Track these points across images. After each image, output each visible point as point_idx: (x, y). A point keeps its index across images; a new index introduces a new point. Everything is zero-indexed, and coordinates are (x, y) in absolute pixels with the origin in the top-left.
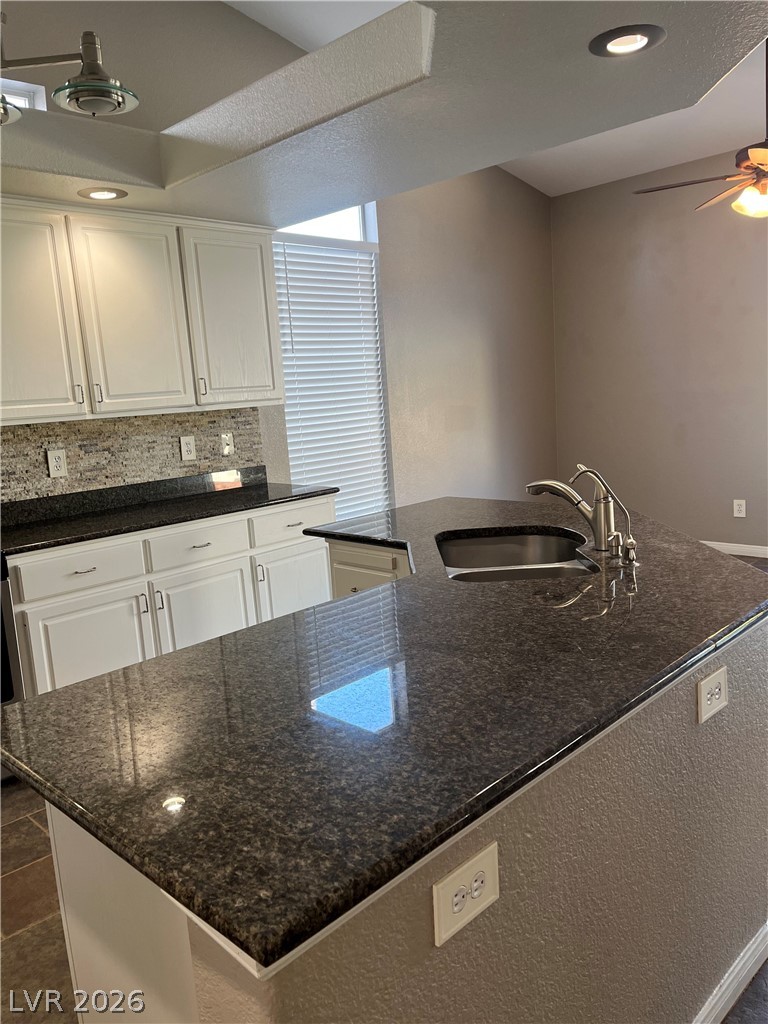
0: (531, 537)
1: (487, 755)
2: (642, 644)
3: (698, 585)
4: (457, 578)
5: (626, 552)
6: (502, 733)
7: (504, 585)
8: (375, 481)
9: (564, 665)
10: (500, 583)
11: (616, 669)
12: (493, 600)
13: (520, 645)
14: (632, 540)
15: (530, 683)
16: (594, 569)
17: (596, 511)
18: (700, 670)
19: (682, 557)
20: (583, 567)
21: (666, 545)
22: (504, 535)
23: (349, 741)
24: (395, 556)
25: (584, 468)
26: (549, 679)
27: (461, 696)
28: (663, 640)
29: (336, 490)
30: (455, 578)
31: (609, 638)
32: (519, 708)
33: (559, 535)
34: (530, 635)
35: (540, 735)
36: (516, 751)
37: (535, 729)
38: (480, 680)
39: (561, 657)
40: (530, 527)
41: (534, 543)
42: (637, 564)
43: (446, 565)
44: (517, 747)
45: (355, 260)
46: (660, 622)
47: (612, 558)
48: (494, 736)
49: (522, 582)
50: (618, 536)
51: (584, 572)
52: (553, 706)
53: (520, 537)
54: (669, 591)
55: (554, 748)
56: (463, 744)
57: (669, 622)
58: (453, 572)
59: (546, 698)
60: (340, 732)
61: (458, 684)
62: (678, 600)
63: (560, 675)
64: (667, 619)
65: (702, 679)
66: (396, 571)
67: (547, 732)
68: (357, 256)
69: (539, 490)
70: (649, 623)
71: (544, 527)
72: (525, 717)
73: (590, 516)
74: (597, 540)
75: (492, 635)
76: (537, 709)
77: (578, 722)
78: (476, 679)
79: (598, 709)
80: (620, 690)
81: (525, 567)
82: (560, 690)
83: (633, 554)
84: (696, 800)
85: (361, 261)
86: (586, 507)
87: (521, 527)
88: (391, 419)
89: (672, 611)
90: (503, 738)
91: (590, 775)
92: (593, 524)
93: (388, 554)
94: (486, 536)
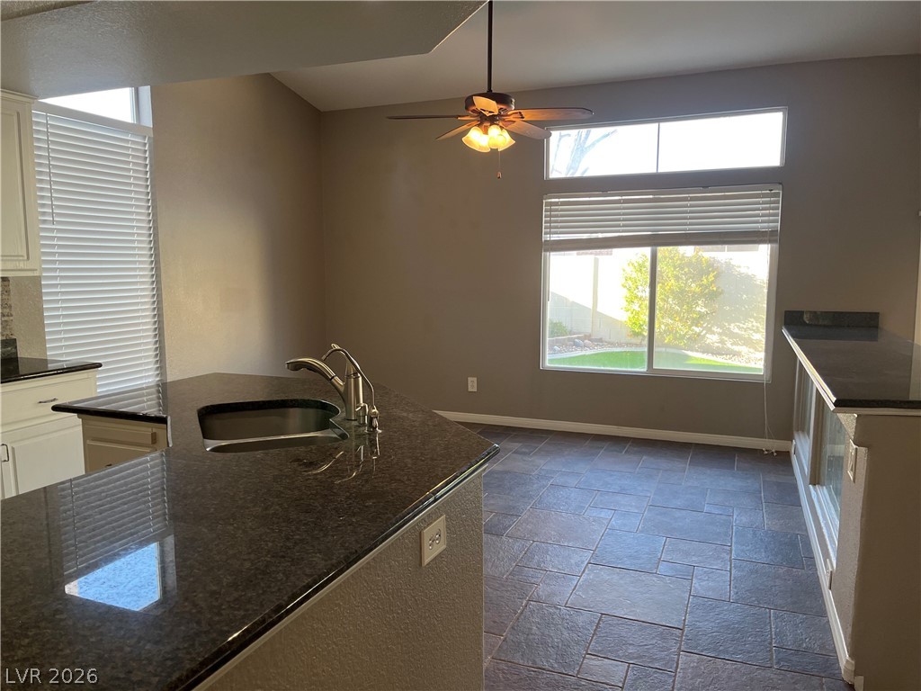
0: (291, 410)
1: (217, 618)
2: (374, 501)
3: (426, 447)
4: (215, 450)
5: (371, 420)
6: (236, 595)
7: (259, 454)
8: (146, 357)
9: (304, 524)
10: (257, 453)
11: (350, 525)
12: (246, 469)
13: (266, 509)
14: (375, 410)
15: (270, 544)
16: (343, 436)
17: (347, 386)
18: (423, 520)
19: (417, 424)
20: (335, 436)
21: (405, 414)
22: (266, 409)
23: (70, 623)
24: (154, 430)
25: (337, 347)
26: (288, 539)
27: (200, 564)
28: (392, 496)
29: (100, 365)
30: (213, 450)
31: (348, 498)
32: (257, 569)
33: (317, 408)
34: (276, 500)
35: (272, 593)
36: (247, 610)
37: (269, 587)
38: (221, 546)
39: (302, 518)
40: (291, 401)
41: (295, 415)
42: (380, 431)
43: (204, 437)
44: (249, 606)
45: (127, 141)
46: (392, 480)
47: (359, 427)
48: (227, 599)
49: (276, 451)
50: (365, 407)
51: (335, 440)
52: (289, 564)
53: (282, 410)
54: (403, 453)
55: (284, 603)
56: (194, 611)
57: (400, 480)
58: (211, 444)
59: (283, 557)
60: (62, 613)
61: (199, 552)
62: (409, 460)
63: (299, 535)
64: (398, 477)
65: (425, 528)
66: (155, 446)
67: (279, 589)
68: (129, 137)
69: (297, 366)
70: (382, 482)
71: (304, 400)
72: (260, 577)
73: (342, 389)
74: (348, 412)
75: (240, 502)
76: (274, 568)
77: (311, 576)
78: (217, 545)
79: (329, 562)
80: (350, 543)
81: (282, 437)
82: (297, 548)
83: (376, 422)
84: (420, 633)
85: (134, 142)
86: (339, 381)
87: (282, 400)
88: (164, 296)
89: (403, 470)
90: (236, 599)
91: (323, 625)
92: (344, 397)
93: (146, 429)
94: (249, 410)
